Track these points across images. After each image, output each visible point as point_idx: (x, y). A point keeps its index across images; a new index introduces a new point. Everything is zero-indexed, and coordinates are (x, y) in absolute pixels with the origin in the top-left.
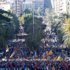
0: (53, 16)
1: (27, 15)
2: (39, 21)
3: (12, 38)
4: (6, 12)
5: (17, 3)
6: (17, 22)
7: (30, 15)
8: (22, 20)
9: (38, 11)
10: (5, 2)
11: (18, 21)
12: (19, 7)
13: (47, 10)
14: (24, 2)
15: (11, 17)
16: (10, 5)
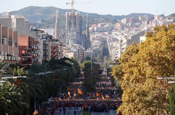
0: (109, 62)
1: (87, 62)
2: (96, 67)
3: (72, 81)
4: (68, 59)
5: (80, 51)
6: (78, 68)
7: (89, 61)
8: (82, 65)
9: (97, 58)
10: (69, 51)
11: (79, 66)
12: (81, 54)
13: (105, 57)
14: (86, 50)
15: (73, 64)
16: (73, 53)
